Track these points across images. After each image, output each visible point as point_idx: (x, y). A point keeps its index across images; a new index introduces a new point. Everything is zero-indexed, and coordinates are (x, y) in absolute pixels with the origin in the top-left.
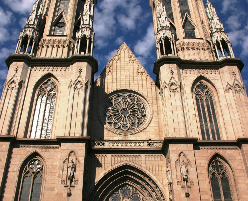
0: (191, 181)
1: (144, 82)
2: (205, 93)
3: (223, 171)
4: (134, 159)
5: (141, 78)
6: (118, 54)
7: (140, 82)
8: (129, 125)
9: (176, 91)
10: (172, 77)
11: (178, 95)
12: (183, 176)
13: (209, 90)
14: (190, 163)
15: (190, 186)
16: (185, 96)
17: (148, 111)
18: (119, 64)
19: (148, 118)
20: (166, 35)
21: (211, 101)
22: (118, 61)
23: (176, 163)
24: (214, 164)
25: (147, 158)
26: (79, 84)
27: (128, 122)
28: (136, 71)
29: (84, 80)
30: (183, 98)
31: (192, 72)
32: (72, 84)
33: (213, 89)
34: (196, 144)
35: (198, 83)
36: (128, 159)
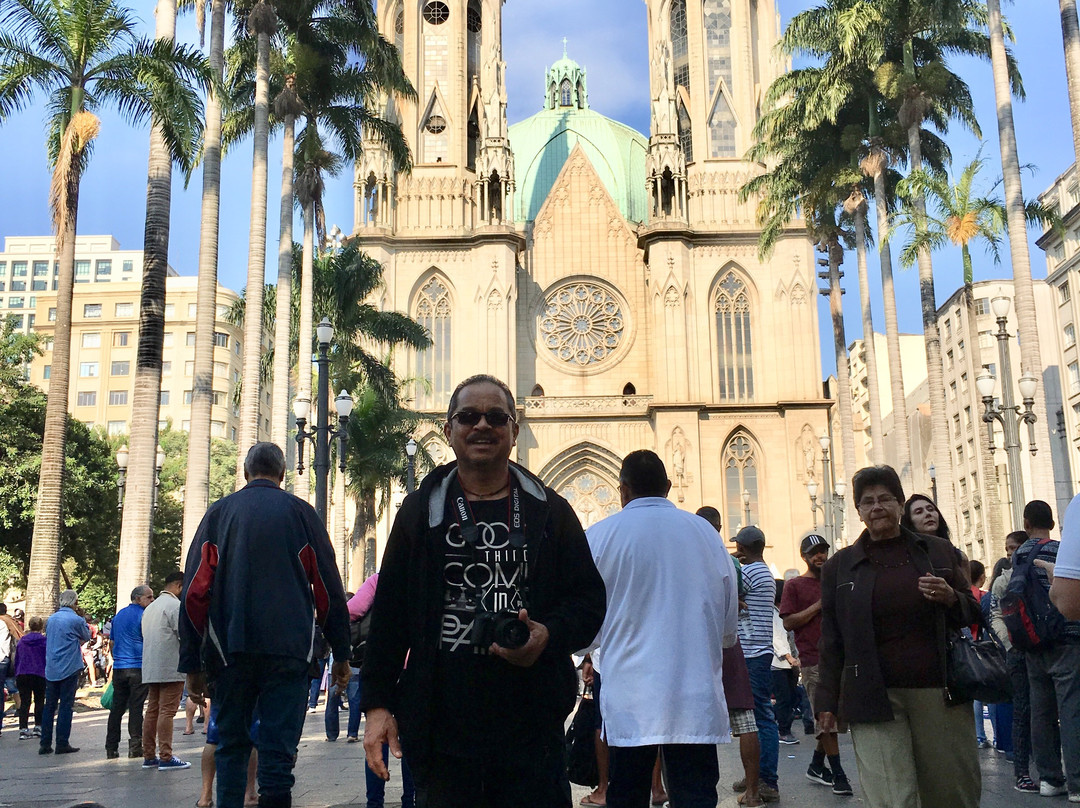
0: (688, 477)
1: (621, 253)
2: (735, 298)
3: (749, 455)
4: (599, 430)
5: (614, 244)
6: (565, 183)
7: (612, 254)
8: (590, 352)
9: (676, 303)
10: (671, 274)
11: (679, 312)
12: (676, 468)
13: (744, 290)
14: (689, 445)
15: (687, 484)
16: (694, 311)
17: (628, 320)
18: (567, 210)
19: (627, 335)
20: (667, 162)
21: (746, 314)
22: (566, 202)
23: (667, 445)
24: (735, 442)
25: (621, 429)
26: (495, 295)
27: (588, 346)
28: (603, 227)
29: (504, 286)
30: (689, 316)
31: (715, 254)
32: (481, 294)
33: (752, 288)
34: (704, 411)
35: (724, 277)
36: (588, 432)
